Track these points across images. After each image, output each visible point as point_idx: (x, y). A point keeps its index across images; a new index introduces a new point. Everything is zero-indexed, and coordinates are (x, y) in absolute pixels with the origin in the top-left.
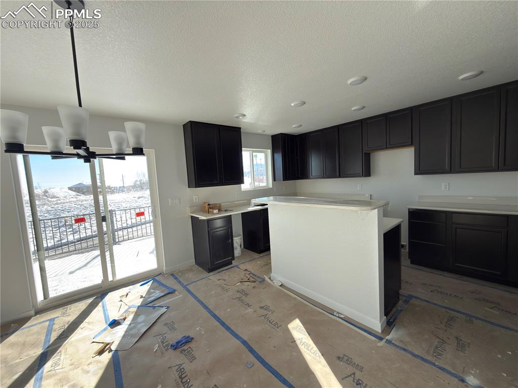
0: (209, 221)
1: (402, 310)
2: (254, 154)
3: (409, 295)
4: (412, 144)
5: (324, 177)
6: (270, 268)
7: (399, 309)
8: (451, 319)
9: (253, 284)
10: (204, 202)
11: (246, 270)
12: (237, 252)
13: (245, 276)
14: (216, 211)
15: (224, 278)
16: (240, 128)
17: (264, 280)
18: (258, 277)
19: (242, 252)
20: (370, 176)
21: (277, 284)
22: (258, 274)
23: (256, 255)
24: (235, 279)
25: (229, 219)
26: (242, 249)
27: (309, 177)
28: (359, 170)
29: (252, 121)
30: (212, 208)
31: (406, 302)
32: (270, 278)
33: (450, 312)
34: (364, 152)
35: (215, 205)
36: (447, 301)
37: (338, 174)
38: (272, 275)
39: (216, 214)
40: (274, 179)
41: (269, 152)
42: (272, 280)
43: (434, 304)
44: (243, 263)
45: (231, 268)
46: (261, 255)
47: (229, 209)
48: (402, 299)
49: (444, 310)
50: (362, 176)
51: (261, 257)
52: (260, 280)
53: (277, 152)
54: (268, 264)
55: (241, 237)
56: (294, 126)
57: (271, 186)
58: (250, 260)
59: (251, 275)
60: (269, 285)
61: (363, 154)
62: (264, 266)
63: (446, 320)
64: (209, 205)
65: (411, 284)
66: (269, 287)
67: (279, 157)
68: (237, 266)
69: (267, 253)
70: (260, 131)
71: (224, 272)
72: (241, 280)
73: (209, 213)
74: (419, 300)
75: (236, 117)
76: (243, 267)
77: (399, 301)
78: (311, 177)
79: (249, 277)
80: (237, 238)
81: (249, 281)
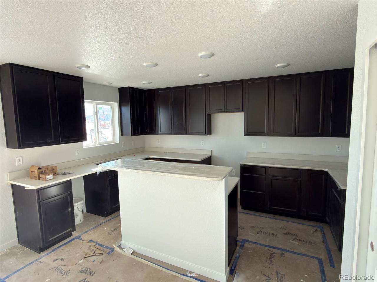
0: (39, 190)
1: (239, 256)
2: (99, 106)
3: (244, 240)
4: (243, 110)
5: (171, 134)
6: (120, 234)
7: (238, 255)
8: (272, 255)
9: (101, 257)
10: (32, 166)
11: (91, 241)
12: (79, 219)
13: (89, 249)
14: (50, 177)
15: (62, 257)
16: (83, 78)
17: (113, 250)
18: (106, 247)
19: (85, 218)
20: (211, 134)
21: (127, 252)
22: (105, 243)
23: (102, 219)
24: (77, 255)
25: (68, 185)
26: (84, 215)
27: (158, 132)
28: (203, 129)
29: (98, 73)
30: (45, 173)
31: (242, 247)
32: (119, 247)
33: (271, 249)
34: (207, 113)
35: (47, 167)
36: (268, 240)
37: (184, 131)
38: (123, 242)
39: (50, 181)
40: (122, 134)
41: (116, 105)
42: (122, 249)
43: (261, 245)
44: (86, 232)
45: (71, 241)
46: (108, 218)
47: (67, 171)
48: (239, 244)
49: (266, 248)
50: (205, 134)
51: (107, 221)
52: (109, 250)
53: (125, 105)
54: (118, 228)
55: (84, 201)
56: (143, 82)
57: (118, 141)
58: (95, 227)
59: (97, 246)
60: (119, 256)
61: (206, 114)
62: (112, 231)
63: (269, 258)
64: (39, 168)
65: (244, 228)
66: (120, 257)
67: (127, 111)
68: (78, 238)
69: (115, 214)
70: (105, 83)
71: (61, 248)
72: (84, 256)
73: (39, 179)
74: (250, 243)
75: (77, 67)
76: (86, 237)
77: (236, 247)
78: (160, 133)
79: (94, 249)
80: (79, 203)
81: (95, 254)
